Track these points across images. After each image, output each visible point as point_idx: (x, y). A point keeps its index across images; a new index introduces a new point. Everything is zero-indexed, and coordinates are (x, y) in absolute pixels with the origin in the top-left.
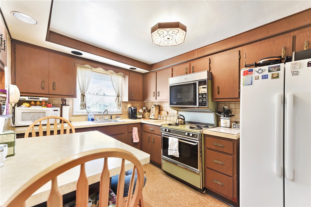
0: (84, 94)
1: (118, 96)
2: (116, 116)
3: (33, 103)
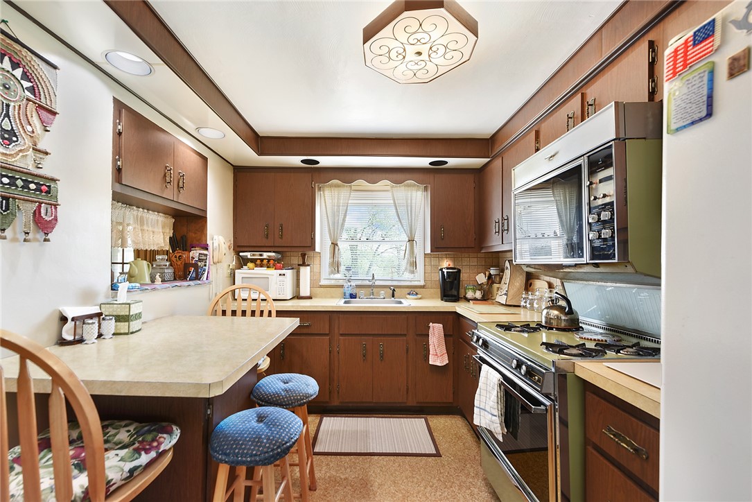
0: (337, 241)
1: (409, 241)
2: (408, 290)
3: (258, 262)
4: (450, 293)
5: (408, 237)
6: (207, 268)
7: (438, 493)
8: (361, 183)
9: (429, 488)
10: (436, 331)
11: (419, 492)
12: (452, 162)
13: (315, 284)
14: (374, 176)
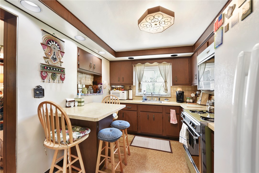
0: (140, 82)
1: (165, 82)
2: (165, 98)
3: (117, 89)
4: (179, 100)
5: (164, 80)
6: (102, 90)
7: (169, 164)
8: (147, 64)
9: (166, 162)
10: (173, 112)
11: (162, 162)
12: (179, 55)
13: (134, 95)
14: (152, 61)
